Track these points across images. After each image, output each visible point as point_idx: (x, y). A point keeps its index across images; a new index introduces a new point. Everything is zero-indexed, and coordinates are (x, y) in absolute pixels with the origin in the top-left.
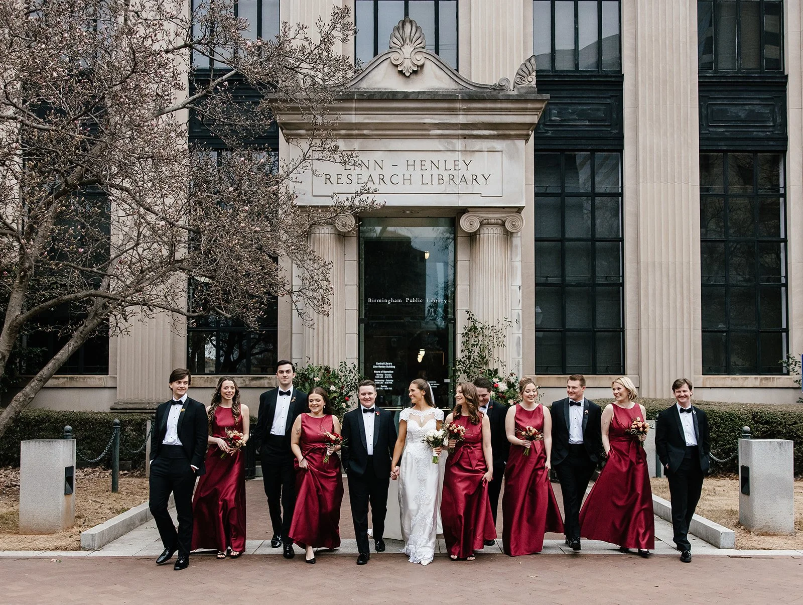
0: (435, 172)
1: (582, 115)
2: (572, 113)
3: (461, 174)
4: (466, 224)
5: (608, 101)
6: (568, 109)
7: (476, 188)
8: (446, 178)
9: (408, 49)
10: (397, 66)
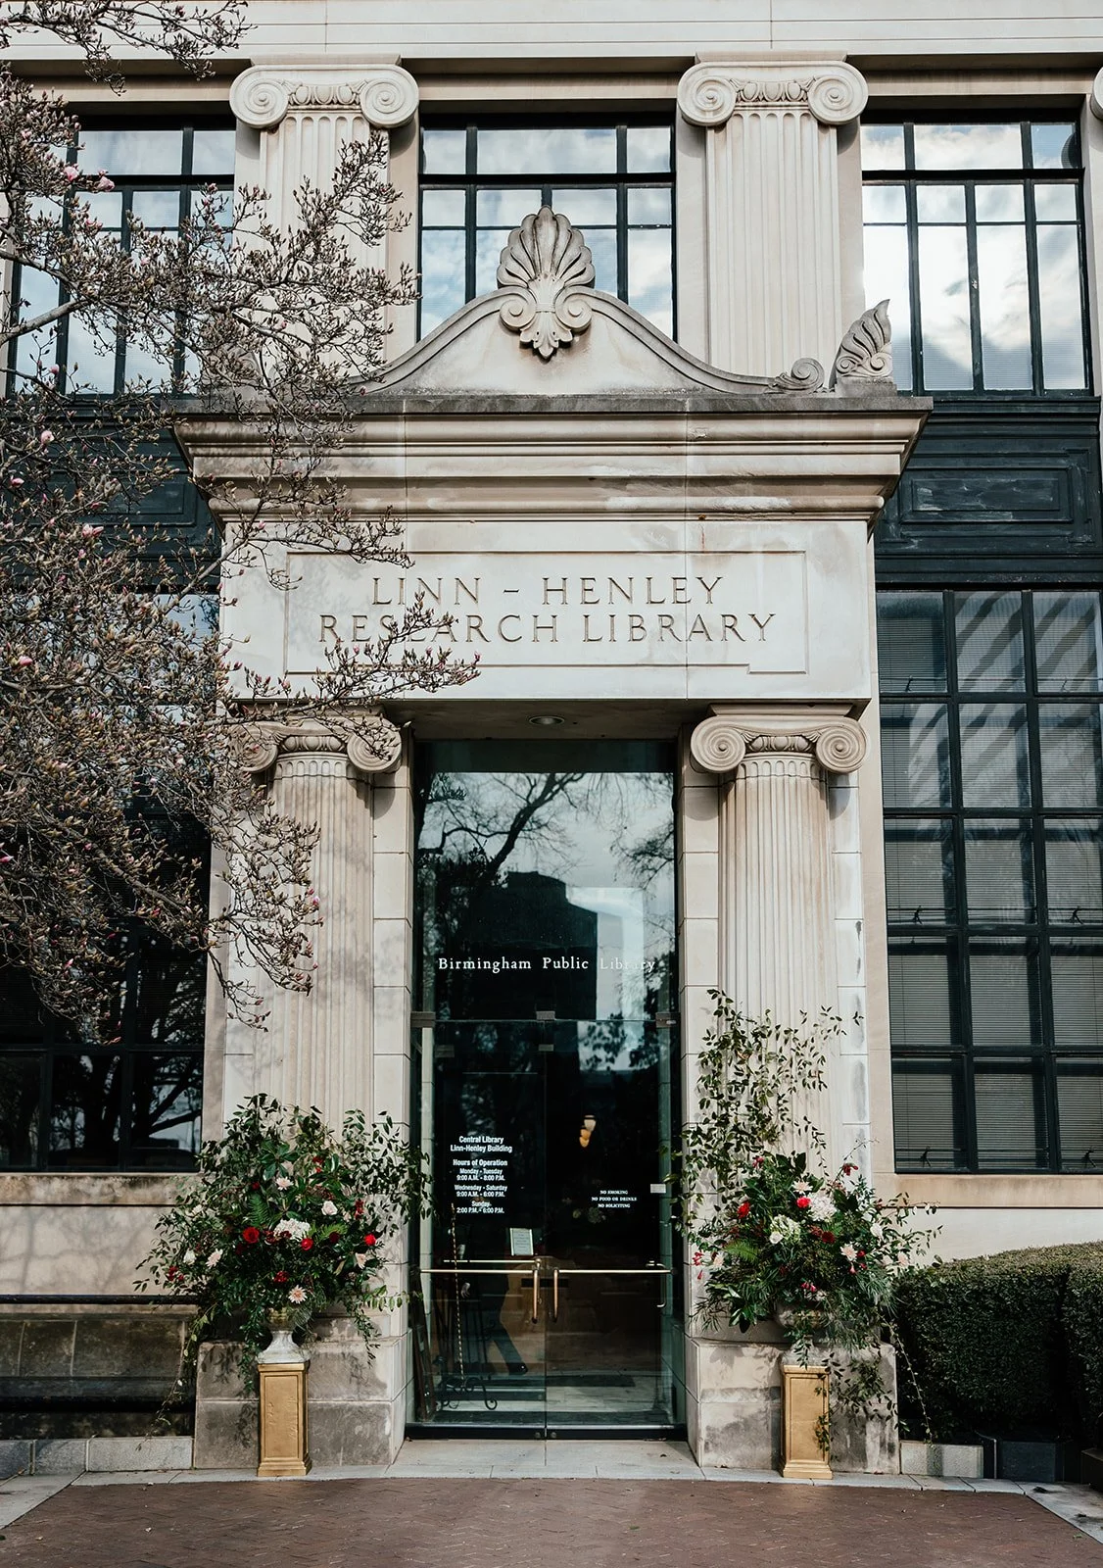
0: (623, 609)
1: (997, 497)
2: (973, 493)
3: (692, 611)
4: (706, 745)
5: (1063, 463)
6: (959, 484)
7: (734, 651)
8: (652, 624)
9: (547, 289)
10: (517, 332)
